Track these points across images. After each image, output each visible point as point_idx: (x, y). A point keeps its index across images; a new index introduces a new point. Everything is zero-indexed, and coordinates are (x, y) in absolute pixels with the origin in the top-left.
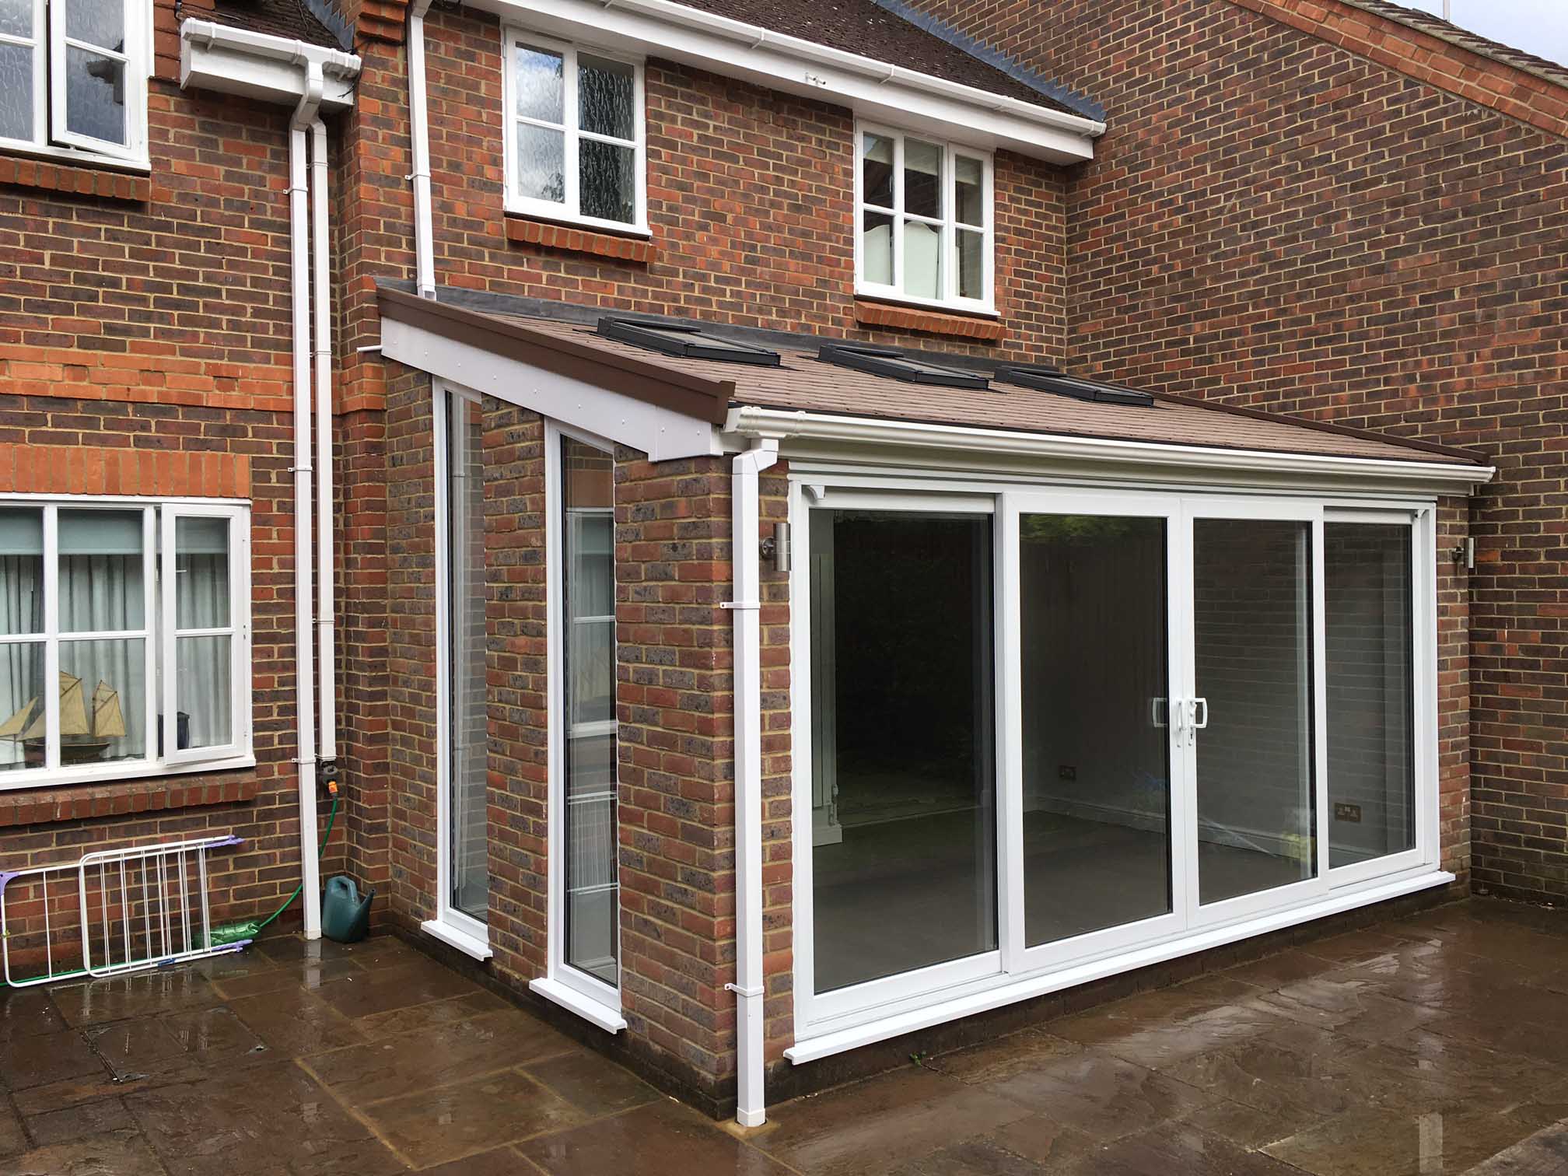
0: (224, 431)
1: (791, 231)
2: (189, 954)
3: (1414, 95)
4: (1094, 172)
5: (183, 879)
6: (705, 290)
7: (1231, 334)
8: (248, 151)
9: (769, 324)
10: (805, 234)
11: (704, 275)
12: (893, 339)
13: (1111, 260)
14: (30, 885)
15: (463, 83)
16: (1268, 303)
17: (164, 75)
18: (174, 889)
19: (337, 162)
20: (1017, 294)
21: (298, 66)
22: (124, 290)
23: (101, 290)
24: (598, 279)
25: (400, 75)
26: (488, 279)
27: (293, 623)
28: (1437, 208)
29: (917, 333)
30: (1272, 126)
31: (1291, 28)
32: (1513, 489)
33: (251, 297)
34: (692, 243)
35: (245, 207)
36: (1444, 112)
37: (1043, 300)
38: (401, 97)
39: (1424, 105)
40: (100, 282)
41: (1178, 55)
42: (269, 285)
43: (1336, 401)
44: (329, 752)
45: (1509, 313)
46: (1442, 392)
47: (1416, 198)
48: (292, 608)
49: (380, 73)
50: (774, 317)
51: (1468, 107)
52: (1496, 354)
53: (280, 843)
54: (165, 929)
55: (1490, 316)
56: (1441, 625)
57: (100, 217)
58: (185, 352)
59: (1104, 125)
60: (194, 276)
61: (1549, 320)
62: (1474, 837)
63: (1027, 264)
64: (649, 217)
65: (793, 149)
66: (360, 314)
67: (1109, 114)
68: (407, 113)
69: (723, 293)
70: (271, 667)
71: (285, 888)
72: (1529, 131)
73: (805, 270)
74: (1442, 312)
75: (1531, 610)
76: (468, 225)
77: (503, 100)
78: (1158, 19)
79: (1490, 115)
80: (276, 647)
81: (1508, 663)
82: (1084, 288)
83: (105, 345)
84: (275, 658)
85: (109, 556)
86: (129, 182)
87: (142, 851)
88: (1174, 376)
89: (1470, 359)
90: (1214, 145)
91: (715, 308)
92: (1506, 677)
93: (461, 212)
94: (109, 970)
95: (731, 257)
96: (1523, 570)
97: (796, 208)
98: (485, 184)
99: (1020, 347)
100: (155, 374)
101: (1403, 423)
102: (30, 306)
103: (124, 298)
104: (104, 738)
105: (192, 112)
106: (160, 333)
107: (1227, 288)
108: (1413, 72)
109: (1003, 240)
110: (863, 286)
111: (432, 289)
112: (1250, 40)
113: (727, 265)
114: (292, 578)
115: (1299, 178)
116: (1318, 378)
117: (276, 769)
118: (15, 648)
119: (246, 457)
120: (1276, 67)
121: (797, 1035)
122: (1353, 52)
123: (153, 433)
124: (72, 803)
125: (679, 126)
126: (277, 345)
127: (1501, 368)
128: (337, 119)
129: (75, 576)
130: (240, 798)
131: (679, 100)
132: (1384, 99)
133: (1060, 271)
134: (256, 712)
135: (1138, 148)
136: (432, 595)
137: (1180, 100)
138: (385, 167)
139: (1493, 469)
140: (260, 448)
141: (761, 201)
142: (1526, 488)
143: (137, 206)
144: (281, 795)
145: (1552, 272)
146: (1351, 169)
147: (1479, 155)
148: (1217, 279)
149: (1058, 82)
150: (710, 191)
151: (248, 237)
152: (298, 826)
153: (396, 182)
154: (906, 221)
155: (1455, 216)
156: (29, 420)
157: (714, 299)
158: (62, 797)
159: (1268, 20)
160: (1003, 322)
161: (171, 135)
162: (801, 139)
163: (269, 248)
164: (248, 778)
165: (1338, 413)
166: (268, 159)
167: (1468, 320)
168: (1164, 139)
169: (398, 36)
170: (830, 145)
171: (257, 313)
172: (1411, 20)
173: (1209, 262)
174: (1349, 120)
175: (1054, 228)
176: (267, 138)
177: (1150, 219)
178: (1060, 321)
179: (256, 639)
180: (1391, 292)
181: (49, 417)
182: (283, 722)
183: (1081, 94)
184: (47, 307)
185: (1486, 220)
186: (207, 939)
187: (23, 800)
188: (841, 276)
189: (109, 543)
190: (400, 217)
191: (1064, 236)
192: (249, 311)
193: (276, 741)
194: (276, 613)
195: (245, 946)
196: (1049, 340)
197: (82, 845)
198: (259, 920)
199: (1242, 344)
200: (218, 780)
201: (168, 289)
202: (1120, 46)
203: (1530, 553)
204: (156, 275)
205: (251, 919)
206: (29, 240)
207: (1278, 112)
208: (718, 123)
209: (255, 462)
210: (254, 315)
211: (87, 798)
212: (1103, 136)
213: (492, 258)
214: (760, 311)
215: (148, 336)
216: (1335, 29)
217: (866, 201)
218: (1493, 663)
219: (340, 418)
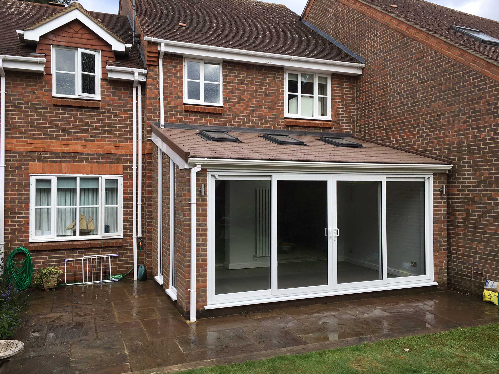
0: (117, 159)
1: (265, 102)
2: (106, 281)
3: (436, 56)
4: (362, 78)
5: (105, 264)
6: (239, 119)
7: (393, 125)
8: (123, 93)
9: (258, 127)
10: (269, 102)
11: (239, 115)
12: (297, 129)
13: (366, 103)
14: (72, 262)
15: (173, 73)
16: (402, 116)
17: (104, 77)
18: (103, 266)
19: (144, 94)
20: (338, 114)
21: (132, 73)
22: (94, 128)
23: (89, 128)
24: (208, 118)
25: (157, 73)
26: (179, 120)
27: (132, 204)
28: (441, 89)
29: (304, 127)
30: (403, 65)
31: (408, 37)
32: (459, 171)
33: (124, 127)
34: (235, 107)
35: (122, 107)
36: (443, 61)
37: (348, 115)
38: (157, 78)
39: (439, 59)
40: (89, 126)
41: (382, 45)
42: (128, 124)
43: (418, 144)
44: (140, 235)
45: (459, 120)
46: (443, 142)
47: (437, 86)
48: (132, 201)
49: (152, 73)
50: (259, 125)
51: (449, 59)
52: (456, 131)
53: (129, 257)
54: (101, 274)
55: (454, 120)
56: (434, 211)
57: (89, 111)
58: (108, 141)
59: (364, 65)
60: (110, 123)
61: (468, 122)
62: (448, 273)
63: (342, 105)
64: (223, 101)
65: (266, 80)
66: (148, 130)
67: (366, 61)
68: (158, 82)
69: (244, 119)
70: (127, 214)
71: (130, 267)
72: (463, 66)
73: (269, 112)
74: (443, 119)
75: (464, 207)
76: (173, 107)
77: (184, 76)
78: (377, 34)
79: (454, 62)
80: (128, 210)
81: (458, 222)
82: (360, 111)
83: (90, 140)
84: (128, 212)
85: (93, 188)
86: (95, 103)
87: (96, 256)
88: (380, 137)
89: (449, 133)
90: (390, 70)
91: (242, 123)
92: (458, 226)
93: (172, 104)
94: (88, 283)
95: (247, 110)
96: (462, 195)
97: (267, 96)
98: (179, 97)
99: (340, 129)
100: (101, 147)
101: (434, 151)
102: (74, 132)
103: (95, 130)
104: (91, 230)
105: (111, 85)
106: (103, 137)
107: (393, 111)
108: (435, 49)
109: (334, 99)
110: (286, 115)
111: (163, 124)
112: (398, 40)
113: (245, 112)
114: (132, 194)
115: (409, 80)
116: (414, 137)
117: (128, 239)
118: (72, 209)
119: (122, 165)
120: (404, 48)
121: (208, 303)
122: (422, 44)
123: (101, 160)
124: (81, 244)
125: (232, 77)
126: (129, 138)
127: (457, 135)
128: (143, 84)
129: (85, 192)
130: (119, 245)
131: (232, 71)
132: (429, 57)
133: (354, 106)
134: (124, 225)
135: (373, 71)
136: (158, 198)
137: (382, 57)
138: (153, 96)
139: (452, 165)
140: (125, 163)
141: (256, 95)
142: (463, 171)
143: (98, 108)
144: (129, 245)
145: (469, 108)
146: (422, 77)
147: (452, 73)
148: (390, 109)
149: (354, 52)
150: (241, 93)
151: (123, 114)
152: (133, 253)
153: (156, 99)
154: (302, 96)
155: (446, 91)
156: (74, 158)
157: (241, 121)
158: (79, 243)
159: (403, 34)
160: (333, 122)
161: (106, 91)
162: (268, 77)
163: (128, 116)
164: (121, 241)
165: (419, 148)
166: (128, 95)
167: (449, 121)
168: (378, 69)
169: (156, 64)
170: (277, 78)
171: (125, 131)
172: (435, 34)
173: (389, 104)
174: (421, 63)
175: (352, 94)
176: (128, 90)
177: (375, 91)
178: (354, 121)
179: (124, 208)
180: (430, 113)
181: (78, 157)
182: (130, 228)
183: (359, 55)
184: (78, 133)
185: (453, 92)
186: (110, 278)
187: (70, 243)
188: (280, 113)
189: (91, 185)
190: (157, 107)
191: (355, 96)
192: (123, 131)
193: (128, 232)
194: (129, 202)
195: (119, 280)
196: (350, 126)
197: (84, 254)
198: (123, 274)
199: (396, 128)
200: (114, 241)
201: (104, 127)
202: (368, 42)
203: (464, 190)
204: (102, 124)
205: (121, 274)
206: (74, 118)
207: (404, 61)
208: (243, 75)
209: (124, 166)
210: (124, 132)
211: (84, 243)
212: (364, 67)
213: (180, 115)
214: (255, 123)
215: (100, 138)
216: (418, 37)
217: (289, 91)
218: (455, 222)
219: (143, 155)
